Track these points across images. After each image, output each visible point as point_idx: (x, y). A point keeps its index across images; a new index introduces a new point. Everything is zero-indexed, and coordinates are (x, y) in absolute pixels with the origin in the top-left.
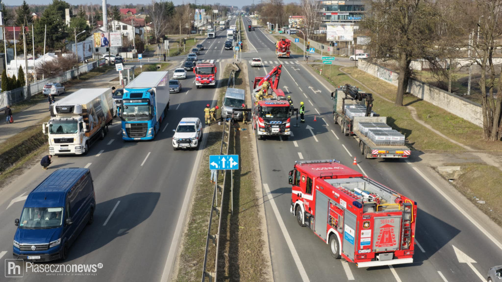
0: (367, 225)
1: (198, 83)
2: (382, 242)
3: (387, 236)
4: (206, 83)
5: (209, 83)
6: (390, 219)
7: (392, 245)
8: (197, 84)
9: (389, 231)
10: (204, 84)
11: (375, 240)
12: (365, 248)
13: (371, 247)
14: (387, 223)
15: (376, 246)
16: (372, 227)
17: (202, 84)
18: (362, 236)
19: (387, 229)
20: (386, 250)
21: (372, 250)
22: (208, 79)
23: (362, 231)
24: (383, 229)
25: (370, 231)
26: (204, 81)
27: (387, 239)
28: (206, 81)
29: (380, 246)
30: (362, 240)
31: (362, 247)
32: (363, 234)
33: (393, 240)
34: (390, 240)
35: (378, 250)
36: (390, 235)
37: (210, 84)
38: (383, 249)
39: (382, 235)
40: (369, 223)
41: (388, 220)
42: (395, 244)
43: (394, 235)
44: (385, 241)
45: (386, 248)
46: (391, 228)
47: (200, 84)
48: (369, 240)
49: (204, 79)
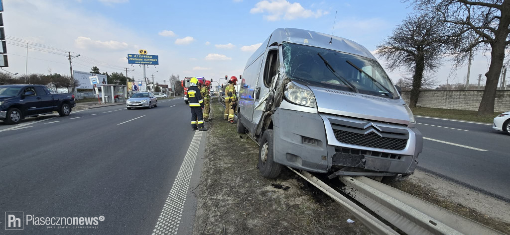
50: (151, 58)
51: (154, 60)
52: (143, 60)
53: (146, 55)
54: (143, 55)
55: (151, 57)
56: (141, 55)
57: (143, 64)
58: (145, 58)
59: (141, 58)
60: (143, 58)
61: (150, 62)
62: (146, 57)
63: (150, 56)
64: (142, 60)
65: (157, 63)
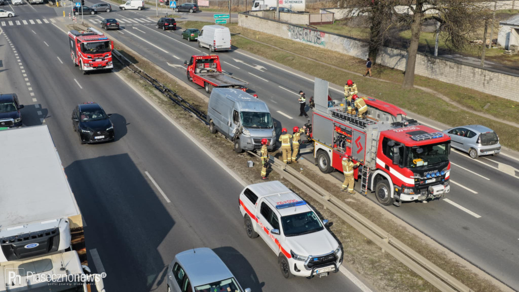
1: (87, 67)
4: (101, 67)
5: (105, 66)
8: (86, 69)
10: (98, 67)
17: (94, 67)
22: (103, 60)
26: (98, 63)
28: (101, 63)
37: (107, 67)
47: (92, 68)
49: (97, 60)
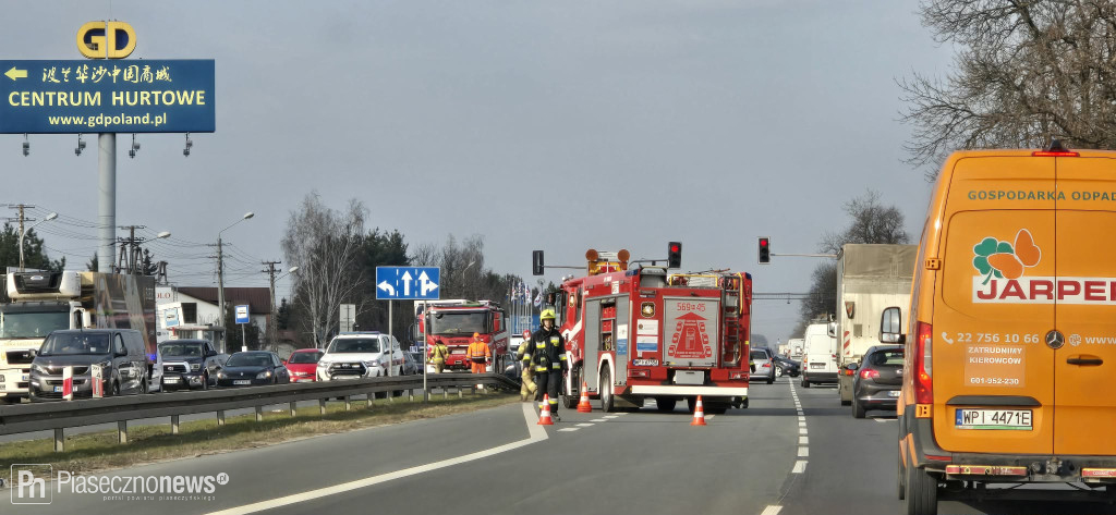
0: (648, 310)
2: (682, 347)
3: (690, 337)
6: (696, 303)
7: (702, 357)
9: (696, 328)
11: (668, 343)
12: (646, 356)
13: (658, 355)
14: (691, 311)
15: (670, 354)
16: (659, 315)
18: (639, 332)
19: (691, 323)
20: (690, 364)
21: (661, 362)
23: (640, 322)
24: (683, 321)
25: (655, 323)
27: (692, 342)
29: (677, 356)
30: (639, 340)
31: (640, 354)
32: (641, 327)
33: (704, 346)
34: (698, 346)
35: (674, 362)
36: (698, 335)
38: (683, 362)
39: (680, 333)
40: (652, 306)
41: (693, 304)
42: (709, 356)
43: (706, 337)
44: (687, 346)
45: (691, 360)
46: (699, 321)
48: (655, 340)
50: (161, 85)
51: (185, 98)
52: (106, 98)
53: (123, 63)
54: (110, 63)
55: (162, 74)
56: (97, 62)
57: (100, 131)
58: (123, 86)
59: (90, 87)
60: (107, 87)
61: (155, 110)
62: (128, 76)
63: (156, 65)
64: (96, 99)
65: (197, 121)
